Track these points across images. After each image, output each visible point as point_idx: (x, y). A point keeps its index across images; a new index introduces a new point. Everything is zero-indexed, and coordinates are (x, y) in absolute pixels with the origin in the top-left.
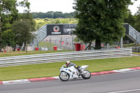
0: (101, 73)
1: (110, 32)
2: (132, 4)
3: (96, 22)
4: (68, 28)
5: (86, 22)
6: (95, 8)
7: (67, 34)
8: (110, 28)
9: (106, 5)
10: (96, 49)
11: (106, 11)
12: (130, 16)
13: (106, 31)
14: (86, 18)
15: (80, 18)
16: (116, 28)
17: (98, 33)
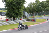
0: (16, 29)
1: (18, 14)
2: (25, 4)
3: (13, 11)
4: (3, 13)
5: (9, 11)
6: (12, 6)
7: (3, 15)
8: (18, 13)
9: (16, 5)
10: (13, 20)
11: (16, 7)
12: (25, 8)
13: (17, 14)
14: (9, 10)
15: (7, 10)
16: (20, 12)
17: (14, 15)
